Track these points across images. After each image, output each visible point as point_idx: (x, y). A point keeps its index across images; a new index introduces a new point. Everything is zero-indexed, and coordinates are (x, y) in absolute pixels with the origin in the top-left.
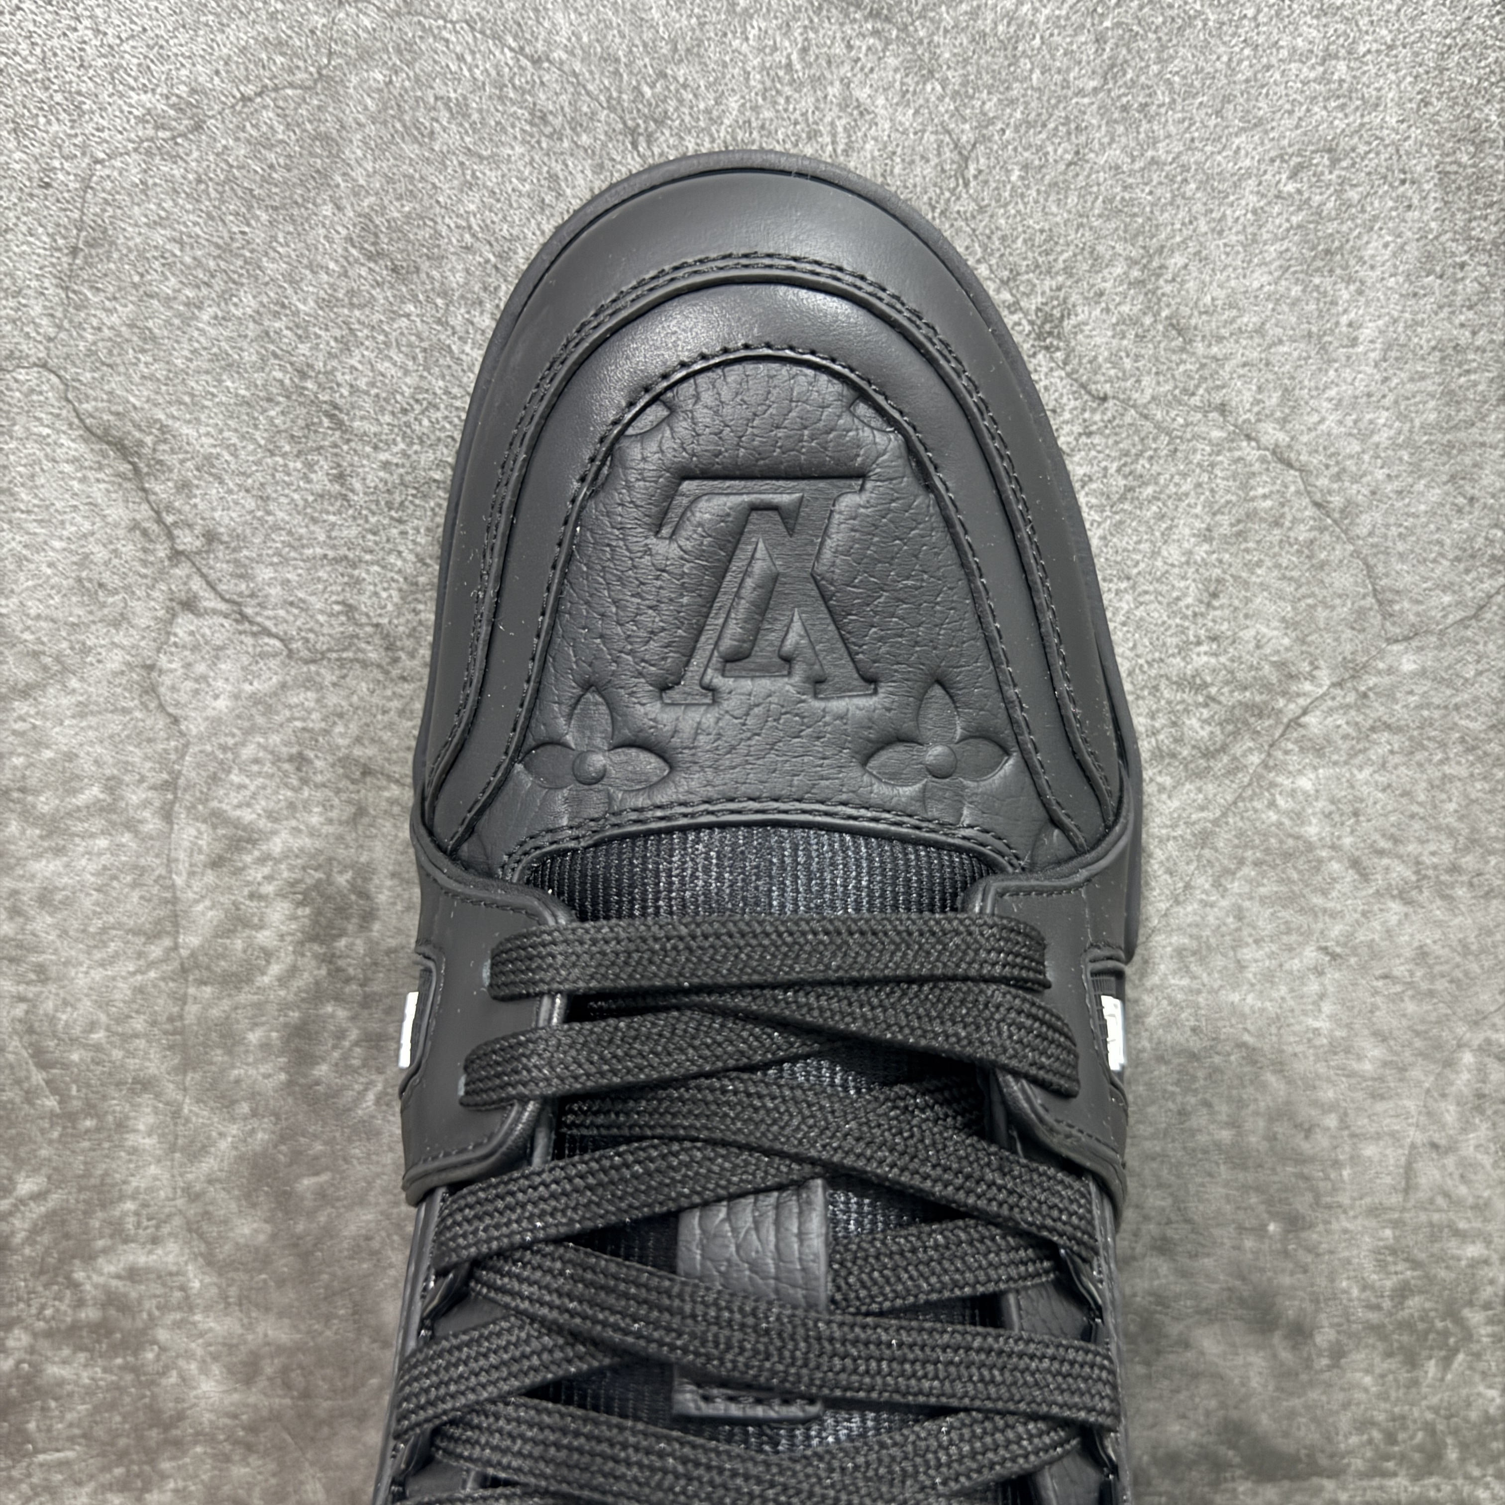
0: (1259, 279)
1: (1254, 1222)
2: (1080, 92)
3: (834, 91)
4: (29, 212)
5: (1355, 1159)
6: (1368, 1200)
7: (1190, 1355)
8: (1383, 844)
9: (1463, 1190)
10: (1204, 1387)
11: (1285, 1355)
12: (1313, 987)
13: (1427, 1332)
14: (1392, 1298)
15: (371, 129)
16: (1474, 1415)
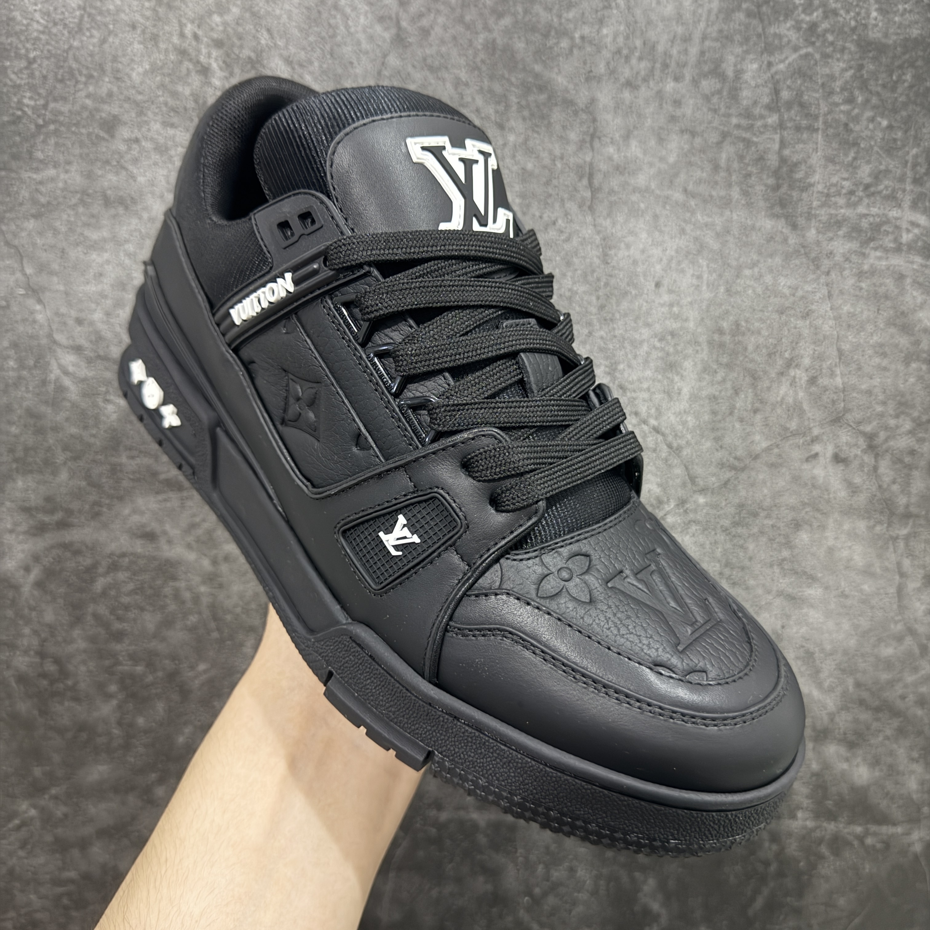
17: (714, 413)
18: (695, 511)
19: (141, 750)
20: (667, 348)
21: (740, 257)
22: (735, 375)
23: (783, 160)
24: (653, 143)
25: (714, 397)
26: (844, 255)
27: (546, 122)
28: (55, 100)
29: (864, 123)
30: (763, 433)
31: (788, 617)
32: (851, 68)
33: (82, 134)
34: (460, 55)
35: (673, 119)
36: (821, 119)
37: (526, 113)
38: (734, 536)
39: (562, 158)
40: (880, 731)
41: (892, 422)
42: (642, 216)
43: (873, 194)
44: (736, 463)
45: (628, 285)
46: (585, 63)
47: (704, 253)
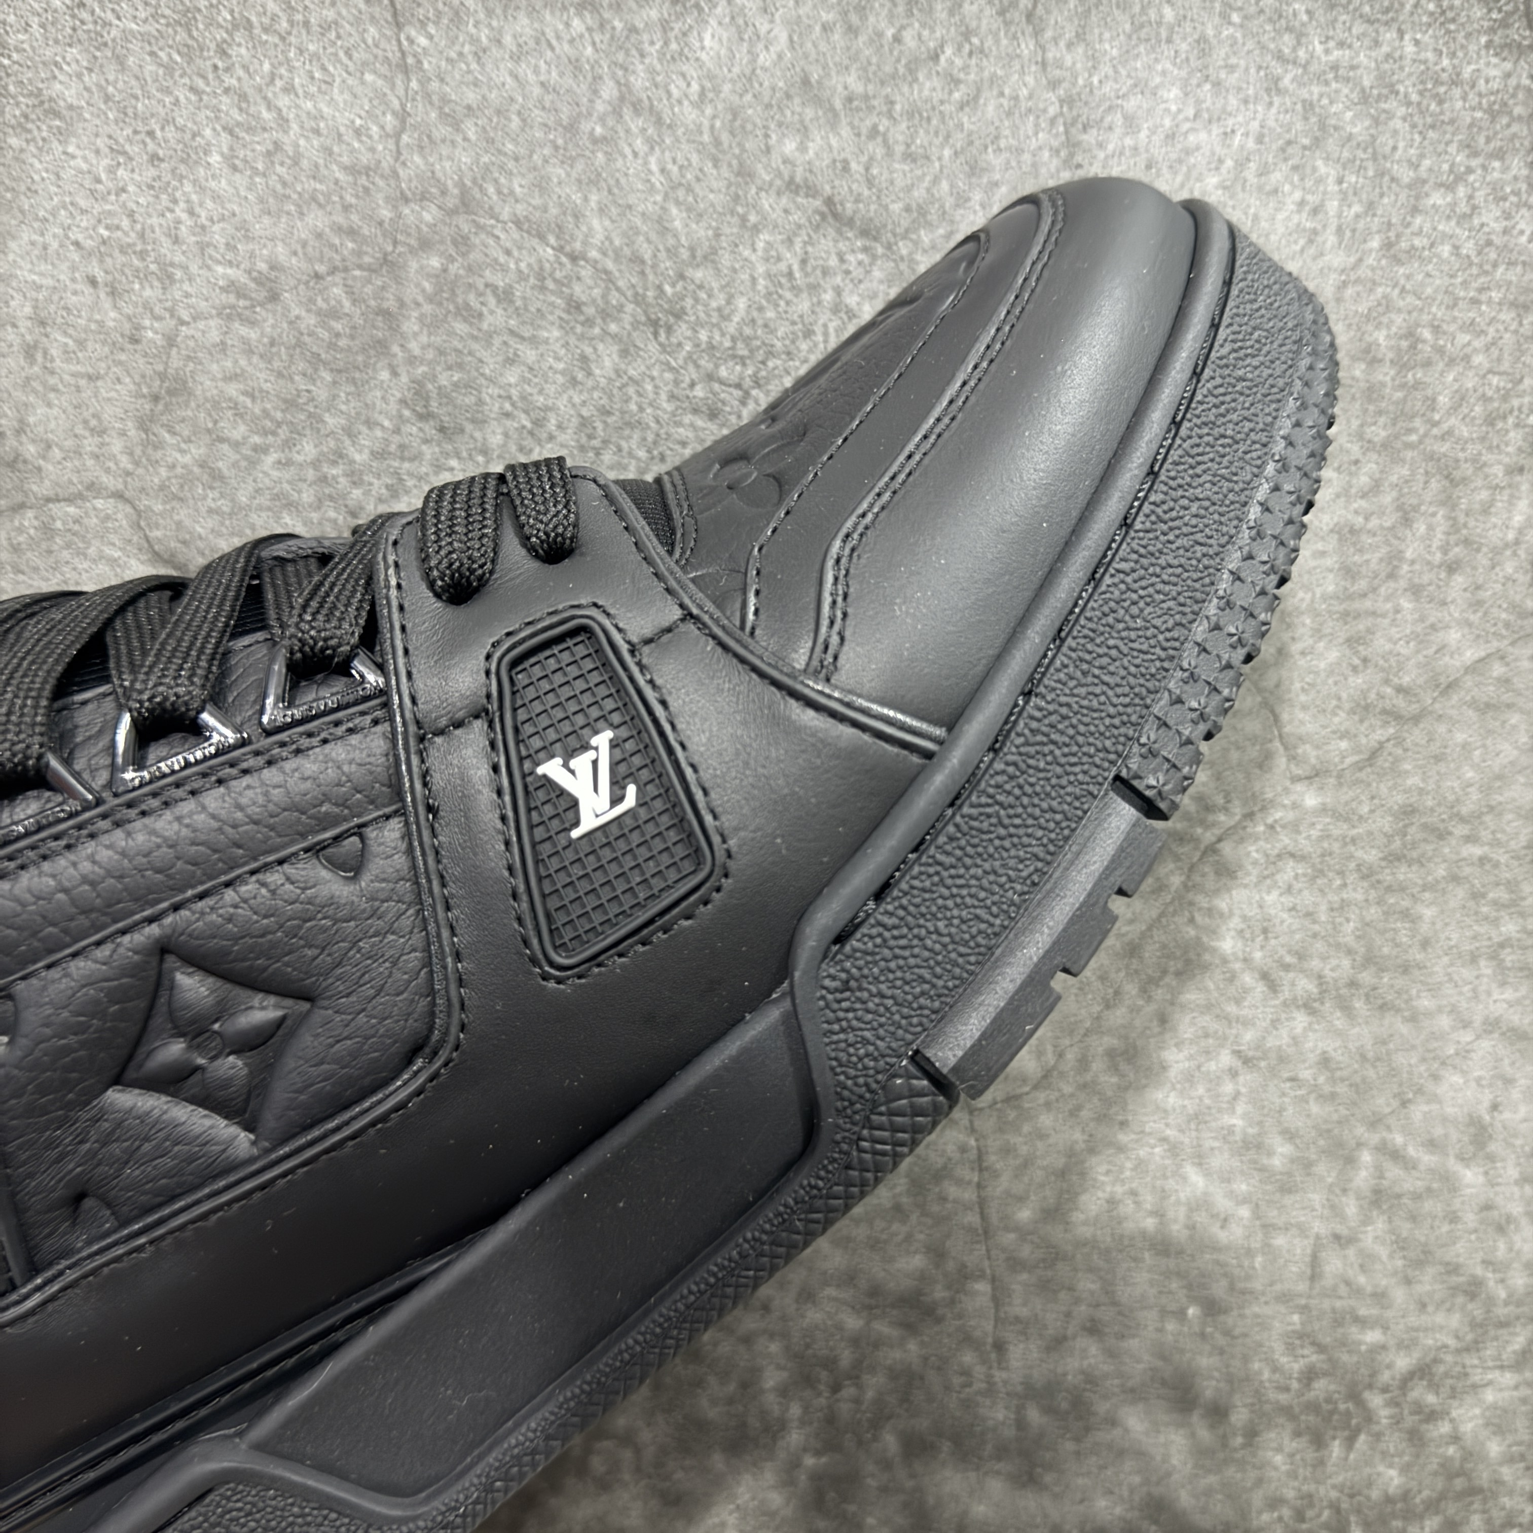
1: (1173, 1307)
3: (828, 297)
5: (1267, 1248)
6: (1278, 1287)
7: (1117, 1432)
8: (1289, 959)
9: (1362, 1280)
10: (1129, 1465)
11: (1204, 1434)
12: (1228, 1088)
13: (1332, 1413)
14: (1299, 1380)
15: (427, 308)
16: (1375, 1494)
17: (1349, 572)
18: (1295, 827)
21: (1422, 156)
22: (1405, 472)
25: (1352, 531)
30: (1470, 624)
31: (1509, 1081)
38: (1389, 889)
42: (1169, 41)
44: (1400, 702)
47: (1331, 144)
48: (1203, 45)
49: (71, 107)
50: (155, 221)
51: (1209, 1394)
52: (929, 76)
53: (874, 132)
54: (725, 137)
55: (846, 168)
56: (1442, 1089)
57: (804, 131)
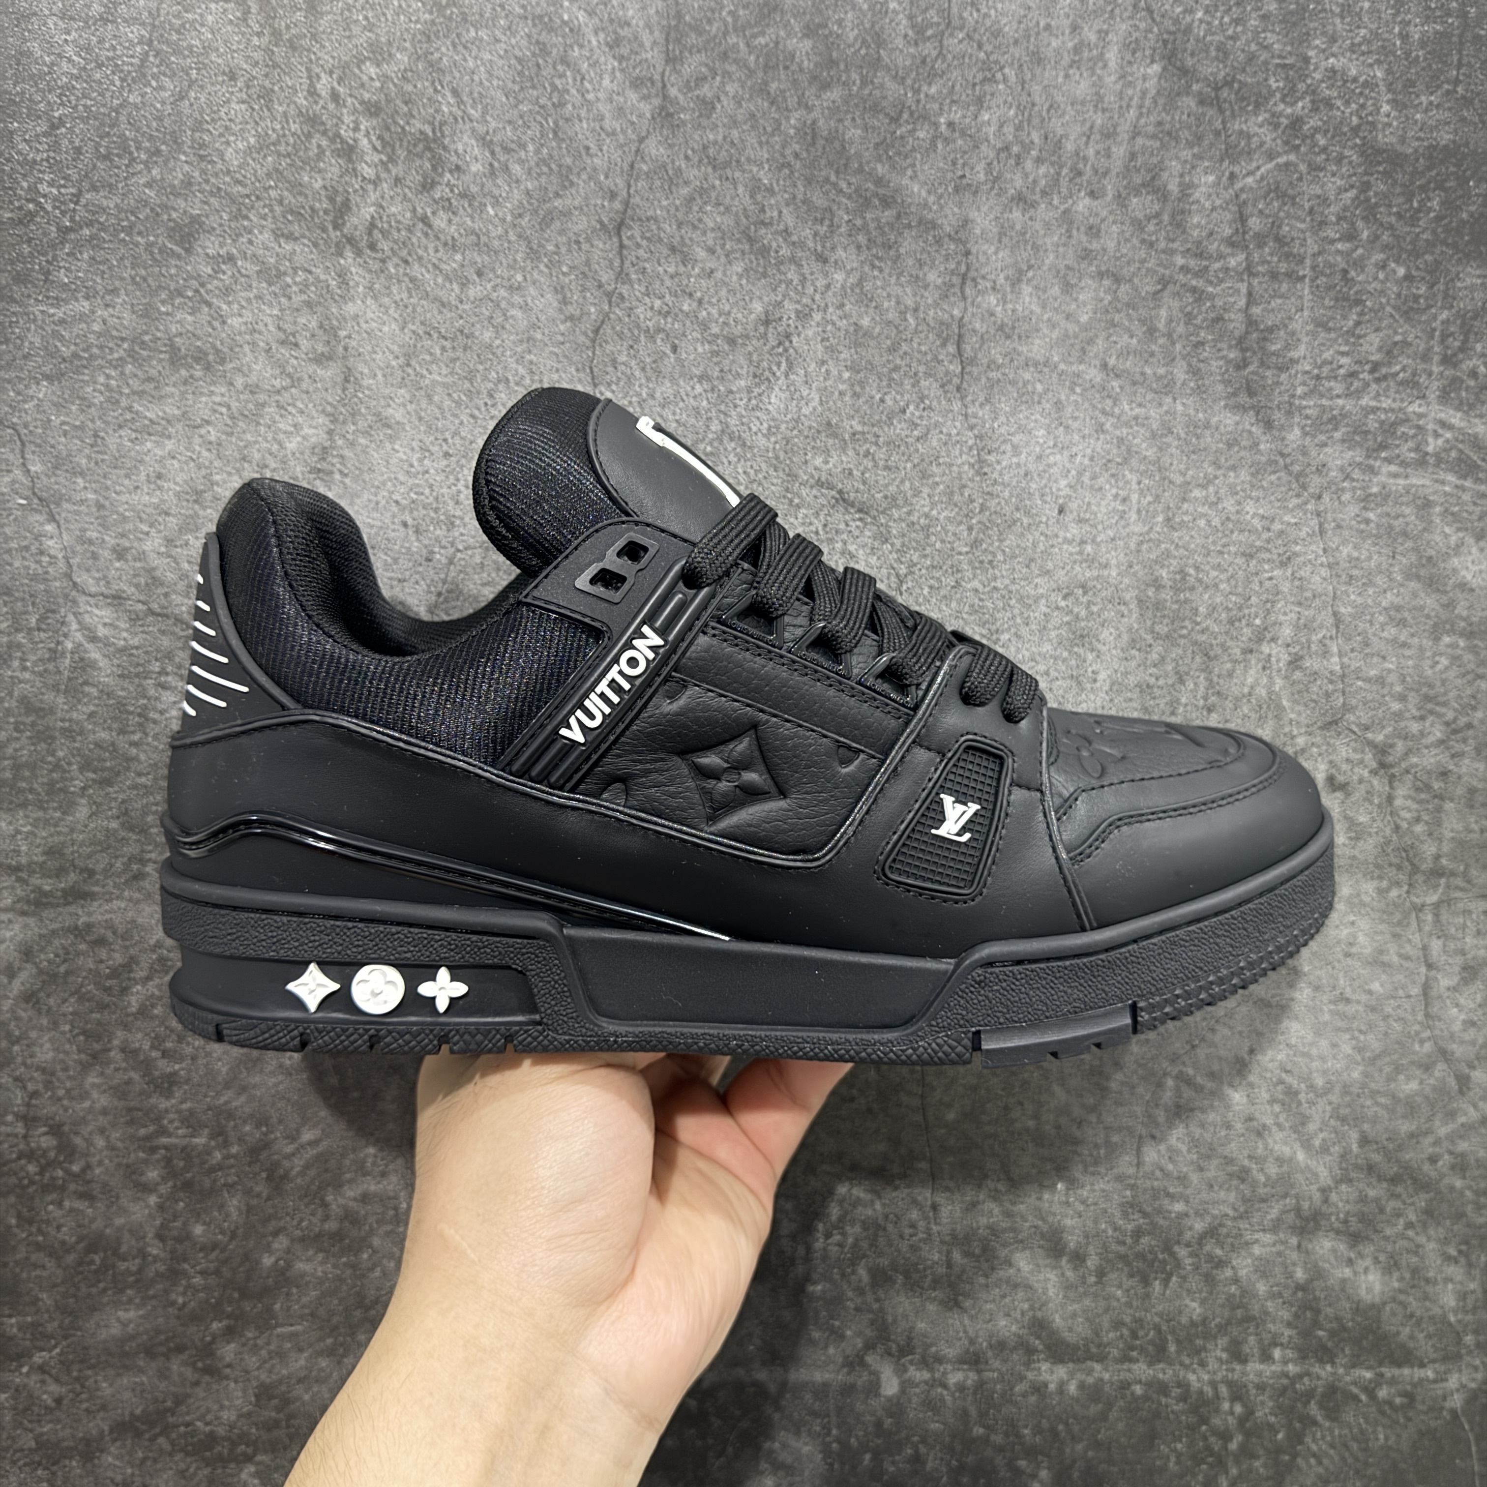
0: (1047, 648)
1: (1047, 1181)
2: (960, 553)
3: (839, 546)
4: (417, 573)
5: (1107, 1143)
6: (1115, 1171)
7: (1012, 1271)
9: (1170, 1167)
10: (1021, 1294)
11: (1069, 1274)
13: (1154, 1260)
14: (1132, 1237)
16: (1184, 1320)
19: (197, 1280)
20: (1076, 610)
21: (1187, 469)
23: (1251, 323)
24: (1056, 290)
25: (1148, 686)
26: (1342, 469)
27: (892, 253)
28: (94, 188)
29: (1370, 269)
31: (1260, 1034)
32: (1352, 187)
33: (137, 245)
34: (760, 143)
35: (1086, 255)
36: (1308, 262)
37: (862, 239)
39: (916, 310)
40: (1399, 1215)
41: (1415, 727)
42: (1039, 403)
43: (1385, 378)
45: (1017, 509)
46: (954, 163)
47: (1134, 462)
48: (1059, 405)
49: (398, 423)
50: (445, 490)
51: (1072, 1245)
52: (900, 422)
53: (867, 454)
54: (782, 455)
55: (851, 473)
56: (1217, 1038)
57: (827, 452)
